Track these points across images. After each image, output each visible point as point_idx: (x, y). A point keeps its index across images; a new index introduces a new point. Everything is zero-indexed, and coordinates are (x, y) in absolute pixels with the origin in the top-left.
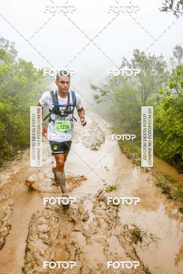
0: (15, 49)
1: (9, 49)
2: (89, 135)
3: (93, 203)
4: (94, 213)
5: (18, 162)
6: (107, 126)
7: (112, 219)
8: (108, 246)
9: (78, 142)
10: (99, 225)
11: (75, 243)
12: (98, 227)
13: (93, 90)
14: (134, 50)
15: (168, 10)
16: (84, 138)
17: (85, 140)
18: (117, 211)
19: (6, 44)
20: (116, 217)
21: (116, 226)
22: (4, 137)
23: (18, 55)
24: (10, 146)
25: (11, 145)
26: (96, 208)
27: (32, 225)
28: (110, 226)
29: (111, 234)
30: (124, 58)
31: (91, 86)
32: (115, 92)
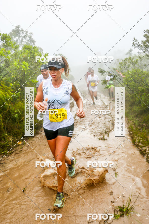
0: (33, 39)
1: (28, 38)
13: (101, 74)
14: (145, 30)
19: (25, 34)
23: (35, 43)
24: (9, 138)
25: (11, 136)
30: (134, 39)
31: (99, 70)
32: (125, 76)
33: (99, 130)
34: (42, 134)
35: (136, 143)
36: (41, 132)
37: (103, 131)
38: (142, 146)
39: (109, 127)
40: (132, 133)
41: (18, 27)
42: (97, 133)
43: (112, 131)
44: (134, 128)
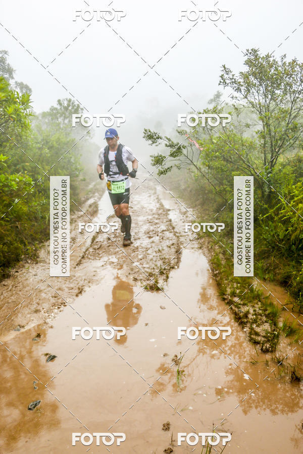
0: (9, 65)
2: (146, 242)
6: (186, 217)
13: (150, 142)
14: (248, 50)
23: (14, 76)
30: (224, 66)
31: (145, 133)
32: (205, 147)
33: (147, 266)
34: (19, 277)
35: (226, 297)
36: (16, 274)
37: (155, 267)
38: (240, 304)
39: (169, 259)
40: (217, 272)
42: (141, 274)
43: (176, 267)
44: (223, 262)
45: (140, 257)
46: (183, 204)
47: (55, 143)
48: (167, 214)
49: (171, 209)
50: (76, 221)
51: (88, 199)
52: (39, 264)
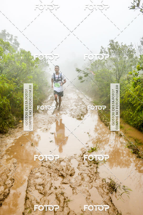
0: (18, 42)
1: (13, 41)
2: (75, 107)
3: (78, 161)
4: (79, 169)
5: (20, 130)
7: (93, 174)
8: (90, 195)
9: (67, 113)
10: (83, 179)
11: (64, 193)
12: (82, 180)
13: (78, 72)
14: (110, 40)
15: (136, 8)
16: (71, 110)
17: (72, 111)
18: (97, 167)
19: (10, 38)
20: (96, 173)
21: (96, 179)
22: (9, 110)
23: (20, 46)
24: (13, 117)
25: (14, 116)
26: (81, 165)
27: (30, 179)
28: (91, 180)
29: (92, 186)
30: (102, 47)
31: (76, 69)
32: (96, 74)
33: (77, 114)
35: (102, 120)
37: (79, 114)
39: (84, 112)
40: (100, 114)
41: (4, 31)
42: (75, 116)
43: (86, 114)
45: (74, 111)
46: (87, 96)
47: (39, 73)
48: (81, 100)
49: (83, 98)
50: (47, 102)
51: (49, 95)
52: (40, 114)
